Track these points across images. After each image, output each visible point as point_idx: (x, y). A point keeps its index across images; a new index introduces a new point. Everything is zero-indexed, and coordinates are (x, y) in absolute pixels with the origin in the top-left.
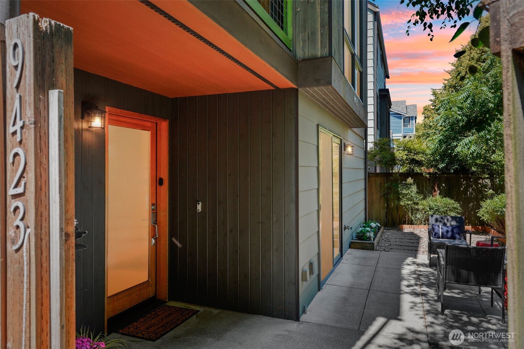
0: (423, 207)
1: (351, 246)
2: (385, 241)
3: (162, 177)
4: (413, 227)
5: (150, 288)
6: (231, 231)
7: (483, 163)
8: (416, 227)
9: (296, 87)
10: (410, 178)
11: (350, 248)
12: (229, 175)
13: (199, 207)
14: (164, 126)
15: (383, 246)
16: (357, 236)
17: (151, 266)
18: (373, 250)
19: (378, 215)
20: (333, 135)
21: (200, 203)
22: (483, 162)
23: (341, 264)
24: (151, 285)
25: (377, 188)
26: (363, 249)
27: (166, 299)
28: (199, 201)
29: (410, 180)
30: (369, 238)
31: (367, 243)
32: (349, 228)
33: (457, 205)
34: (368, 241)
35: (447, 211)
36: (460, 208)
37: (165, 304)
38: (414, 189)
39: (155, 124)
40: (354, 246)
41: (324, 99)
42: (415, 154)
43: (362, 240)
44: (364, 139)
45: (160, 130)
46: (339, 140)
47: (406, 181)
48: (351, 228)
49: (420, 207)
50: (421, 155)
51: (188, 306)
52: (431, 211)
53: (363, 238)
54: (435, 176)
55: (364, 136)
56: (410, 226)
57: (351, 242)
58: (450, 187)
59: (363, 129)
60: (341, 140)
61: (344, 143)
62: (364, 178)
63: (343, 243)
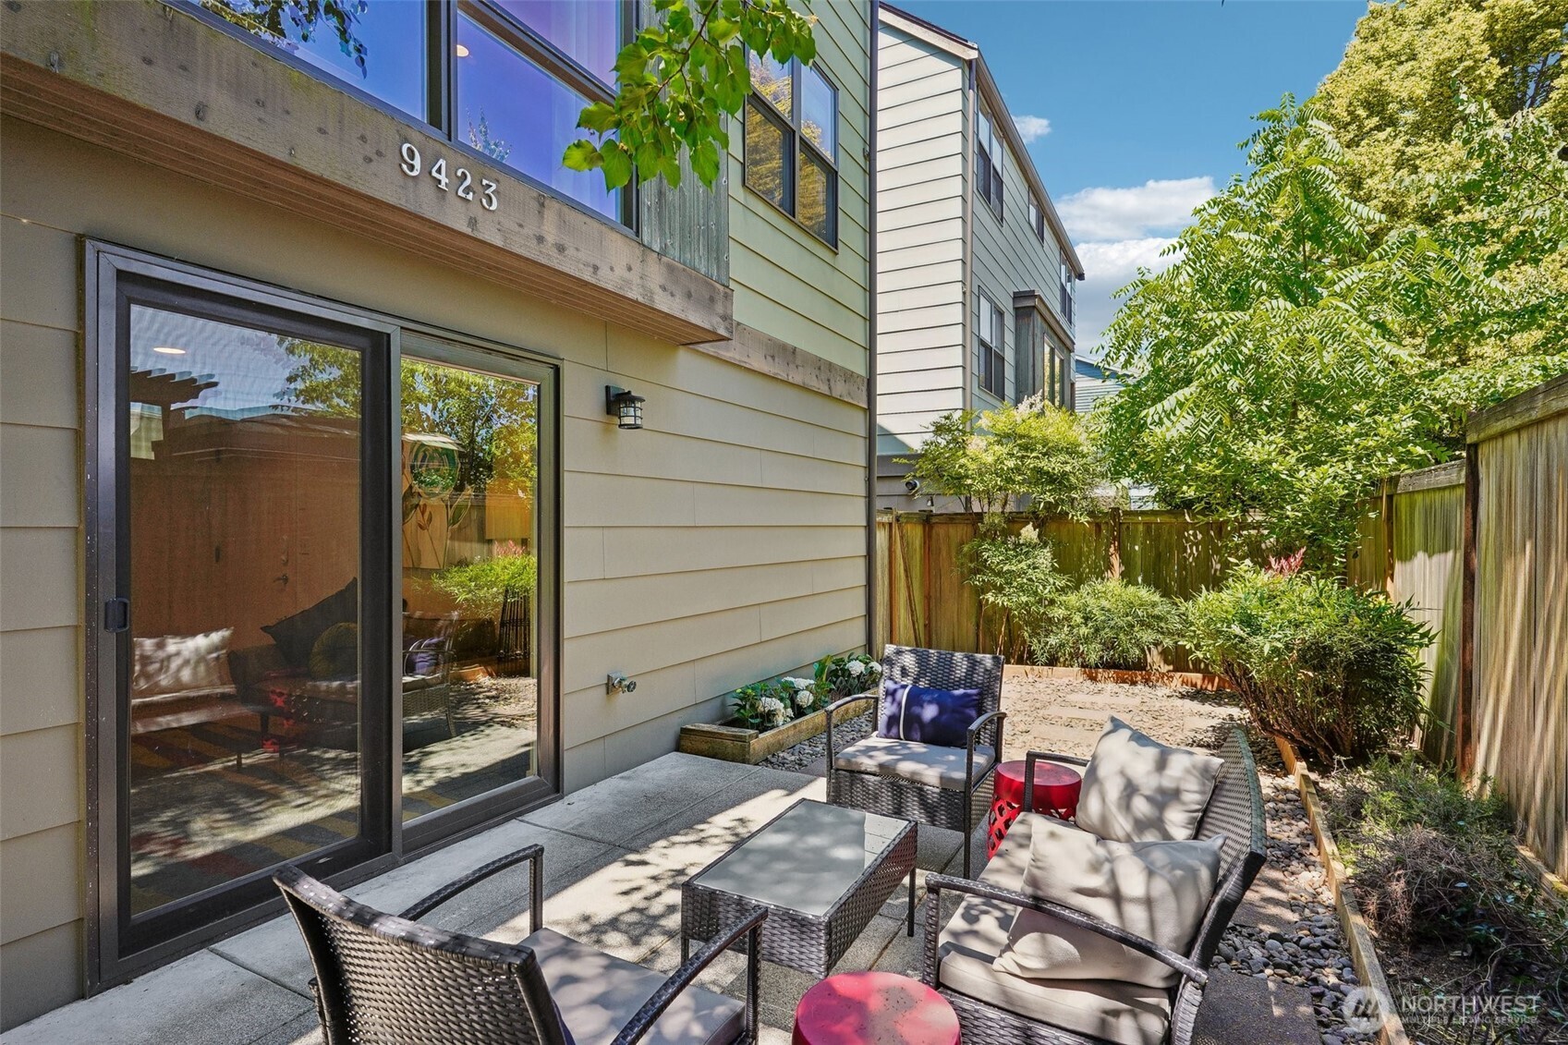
0: (1066, 613)
1: (686, 744)
4: (1036, 672)
7: (1218, 472)
8: (1045, 673)
10: (1030, 527)
11: (678, 748)
22: (1217, 467)
26: (714, 757)
29: (1029, 532)
31: (725, 735)
32: (626, 687)
38: (1044, 558)
40: (690, 744)
42: (1044, 454)
47: (1017, 535)
48: (631, 687)
49: (1058, 612)
50: (1062, 458)
52: (1086, 625)
54: (1114, 521)
55: (864, 398)
56: (1028, 668)
57: (684, 731)
58: (1159, 555)
59: (849, 376)
60: (557, 370)
61: (607, 388)
62: (865, 524)
63: (567, 742)
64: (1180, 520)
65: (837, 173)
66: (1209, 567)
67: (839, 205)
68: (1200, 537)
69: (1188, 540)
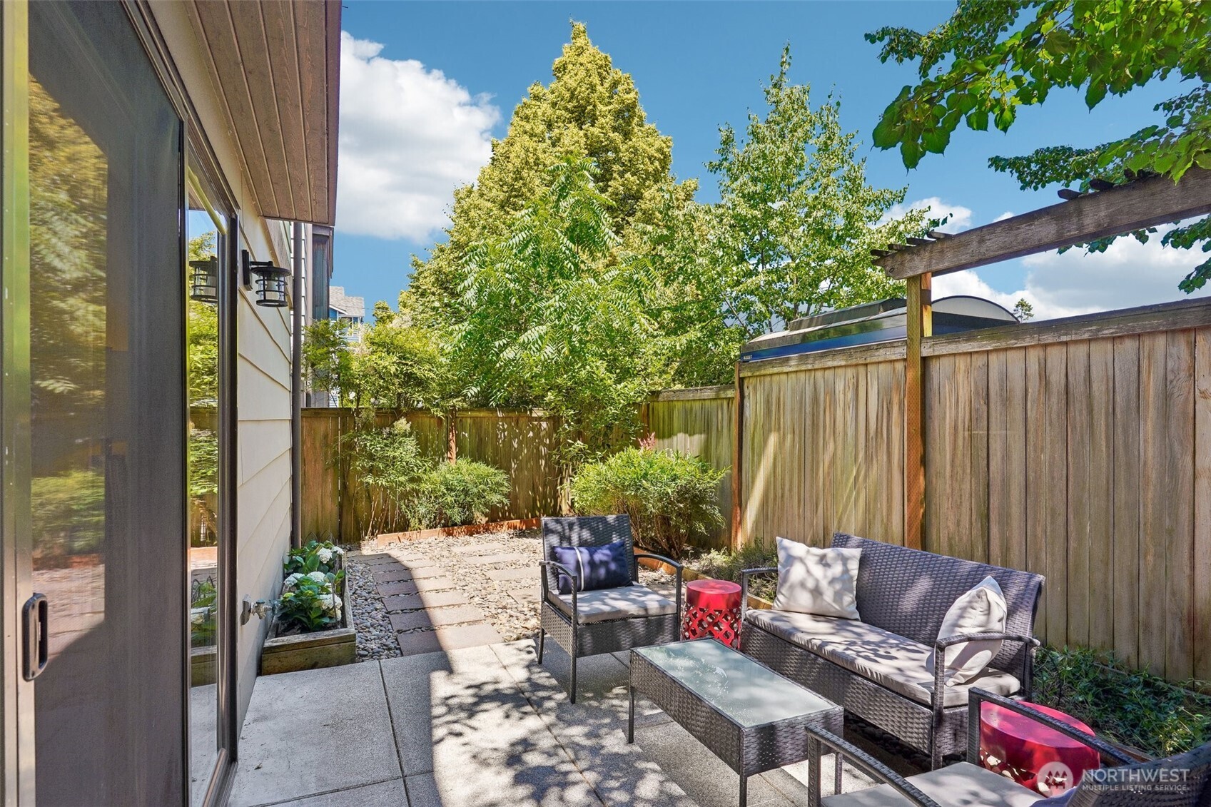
0: (432, 486)
1: (265, 664)
2: (366, 600)
4: (408, 536)
8: (414, 536)
10: (403, 420)
11: (260, 671)
15: (369, 624)
18: (353, 660)
19: (320, 515)
25: (318, 445)
29: (402, 425)
31: (325, 639)
33: (501, 477)
35: (484, 491)
36: (506, 484)
38: (411, 445)
40: (278, 663)
42: (415, 362)
47: (392, 426)
49: (426, 487)
50: (427, 366)
52: (449, 495)
54: (452, 415)
56: (401, 534)
58: (481, 440)
61: (244, 253)
62: (290, 418)
64: (495, 415)
66: (511, 445)
68: (506, 426)
69: (499, 429)
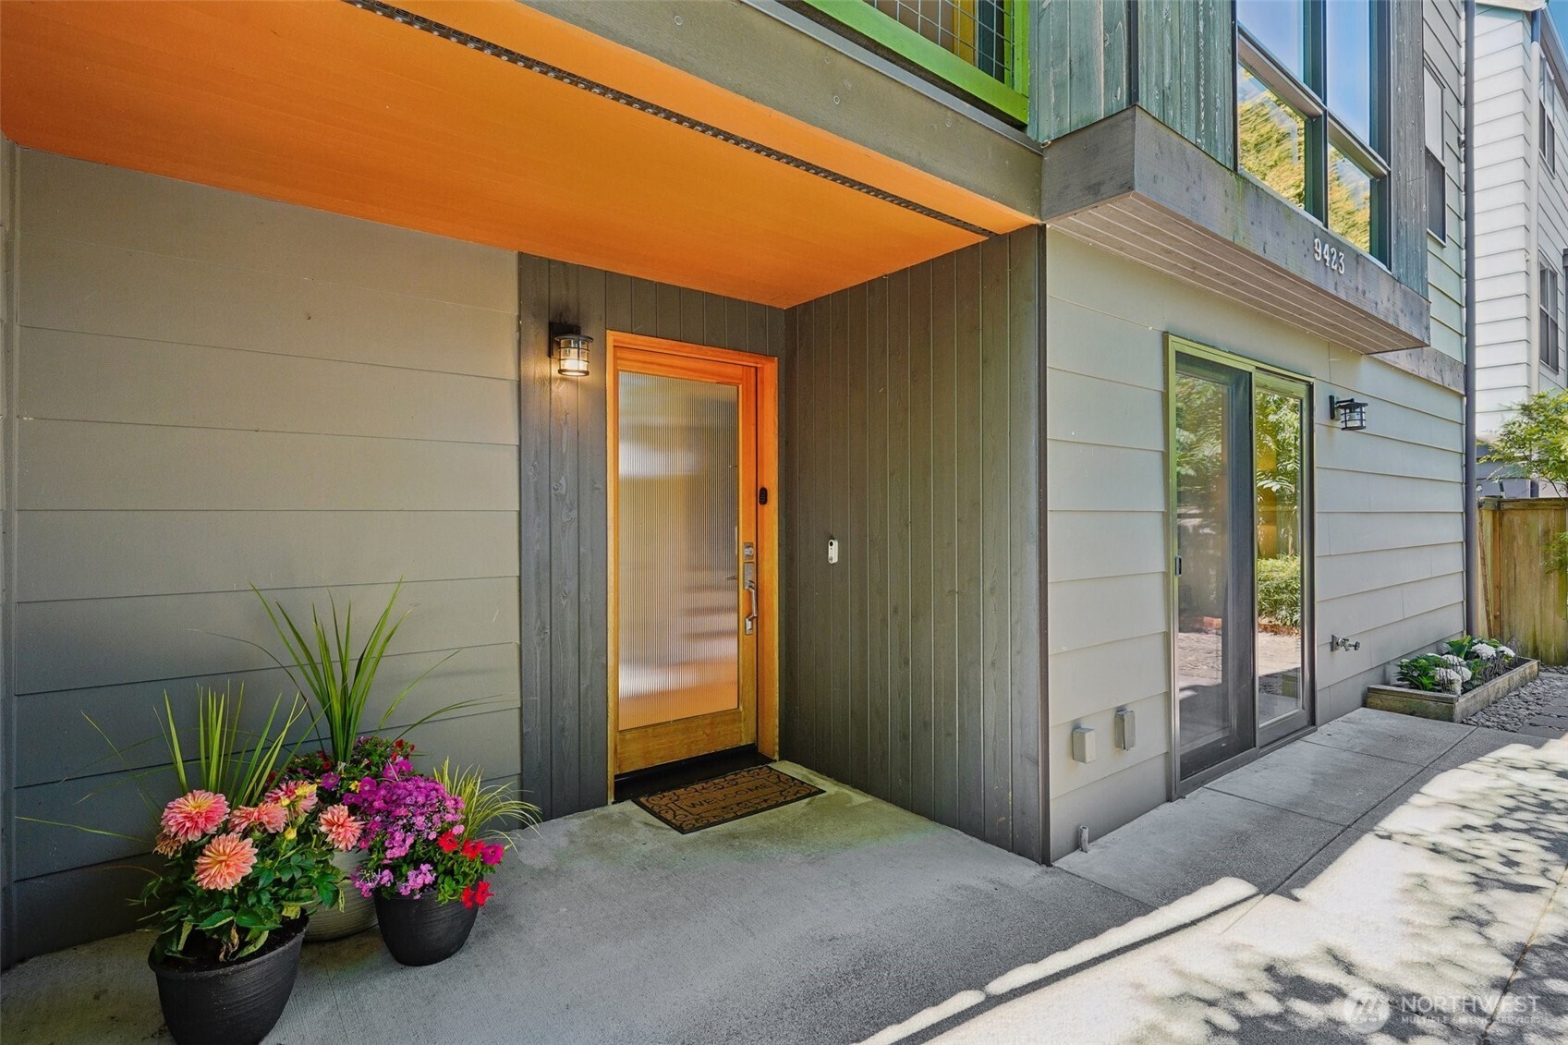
1: (1370, 700)
2: (1526, 702)
3: (766, 486)
5: (742, 725)
6: (895, 611)
9: (1038, 221)
11: (1365, 704)
12: (890, 474)
13: (833, 553)
14: (771, 370)
16: (1401, 673)
17: (744, 678)
18: (1451, 720)
19: (1539, 627)
20: (1257, 368)
21: (835, 543)
23: (1299, 744)
24: (745, 720)
25: (1534, 544)
26: (1411, 714)
27: (774, 755)
28: (833, 539)
30: (1446, 685)
31: (1426, 696)
32: (1350, 645)
34: (1439, 691)
37: (770, 765)
39: (753, 370)
40: (1379, 702)
41: (1169, 252)
43: (1418, 688)
44: (1463, 393)
45: (762, 382)
46: (1305, 387)
48: (1356, 646)
51: (811, 777)
53: (1422, 683)
55: (1463, 385)
57: (1370, 690)
59: (1453, 363)
60: (1310, 387)
61: (1331, 398)
62: (1462, 510)
63: (1318, 687)
65: (1443, 168)
67: (1447, 202)
